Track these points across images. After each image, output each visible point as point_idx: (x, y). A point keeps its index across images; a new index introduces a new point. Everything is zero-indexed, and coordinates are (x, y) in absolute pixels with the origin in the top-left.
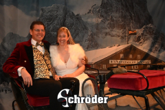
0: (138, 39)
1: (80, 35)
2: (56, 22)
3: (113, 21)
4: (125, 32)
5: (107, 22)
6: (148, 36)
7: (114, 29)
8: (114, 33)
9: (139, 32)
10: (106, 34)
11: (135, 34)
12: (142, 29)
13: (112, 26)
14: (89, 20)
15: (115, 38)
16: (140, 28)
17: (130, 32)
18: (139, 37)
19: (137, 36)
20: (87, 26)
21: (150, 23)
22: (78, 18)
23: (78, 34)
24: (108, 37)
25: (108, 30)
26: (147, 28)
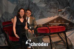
0: (63, 14)
1: (36, 12)
2: (25, 6)
3: (51, 5)
4: (56, 11)
5: (48, 6)
6: (68, 12)
7: (52, 9)
8: (51, 11)
9: (64, 10)
10: (48, 11)
11: (61, 11)
12: (65, 9)
13: (51, 8)
14: (40, 5)
15: (52, 13)
16: (64, 8)
17: (59, 10)
18: (63, 12)
19: (62, 12)
20: (39, 8)
21: (68, 6)
22: (35, 4)
23: (35, 12)
24: (49, 13)
25: (49, 10)
26: (67, 8)
